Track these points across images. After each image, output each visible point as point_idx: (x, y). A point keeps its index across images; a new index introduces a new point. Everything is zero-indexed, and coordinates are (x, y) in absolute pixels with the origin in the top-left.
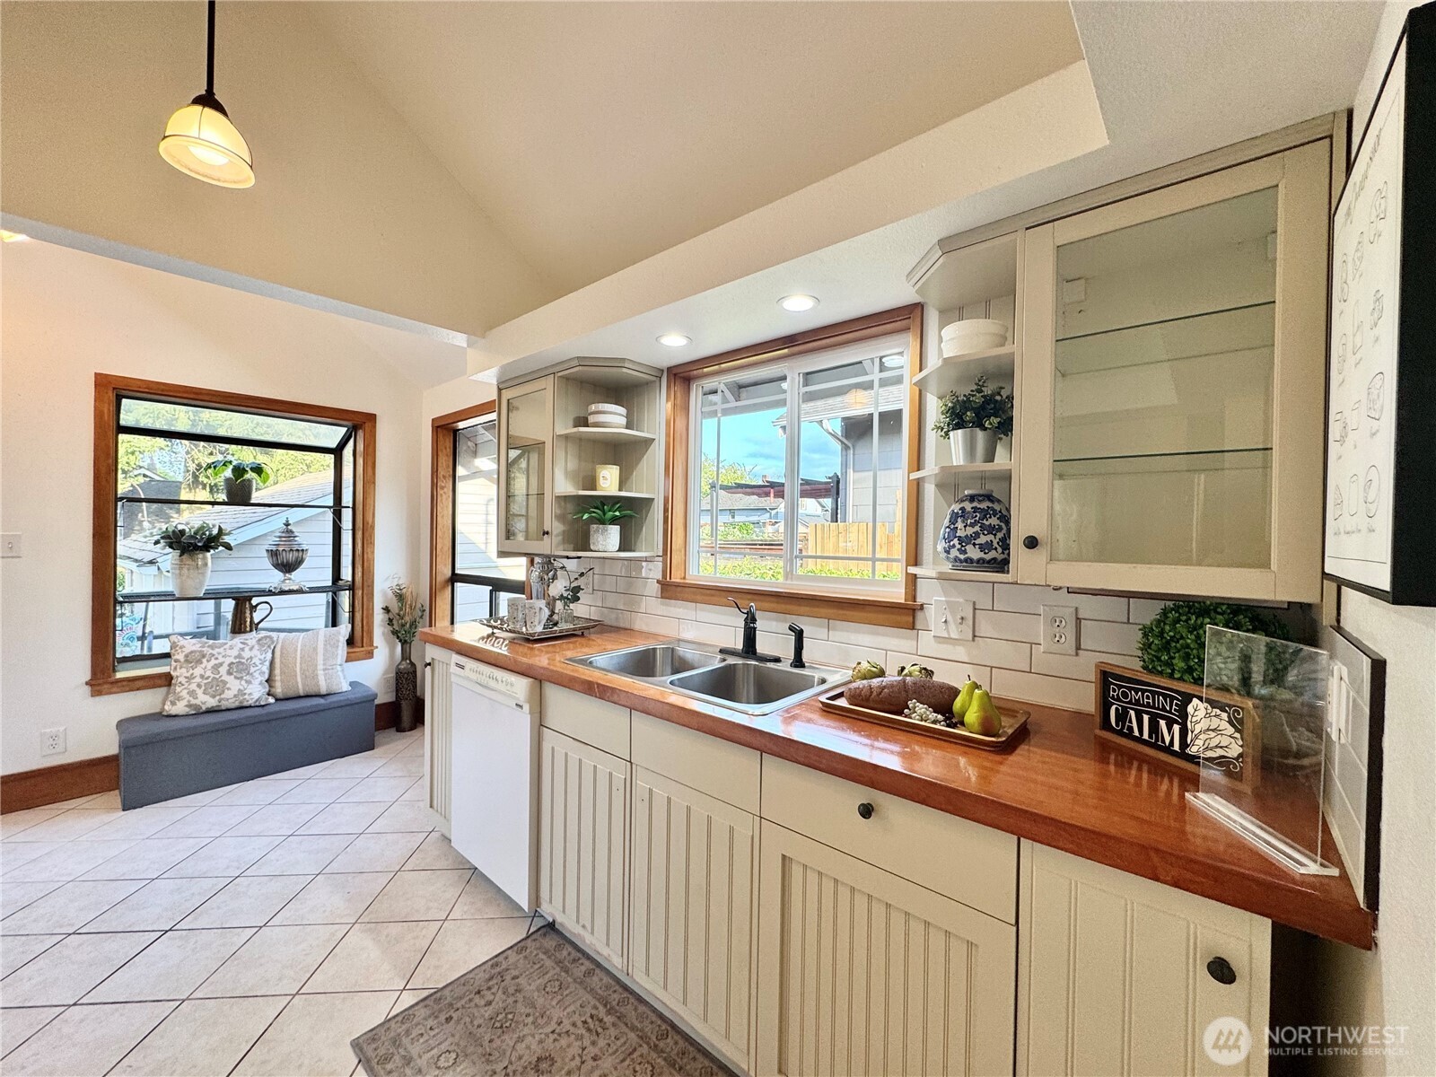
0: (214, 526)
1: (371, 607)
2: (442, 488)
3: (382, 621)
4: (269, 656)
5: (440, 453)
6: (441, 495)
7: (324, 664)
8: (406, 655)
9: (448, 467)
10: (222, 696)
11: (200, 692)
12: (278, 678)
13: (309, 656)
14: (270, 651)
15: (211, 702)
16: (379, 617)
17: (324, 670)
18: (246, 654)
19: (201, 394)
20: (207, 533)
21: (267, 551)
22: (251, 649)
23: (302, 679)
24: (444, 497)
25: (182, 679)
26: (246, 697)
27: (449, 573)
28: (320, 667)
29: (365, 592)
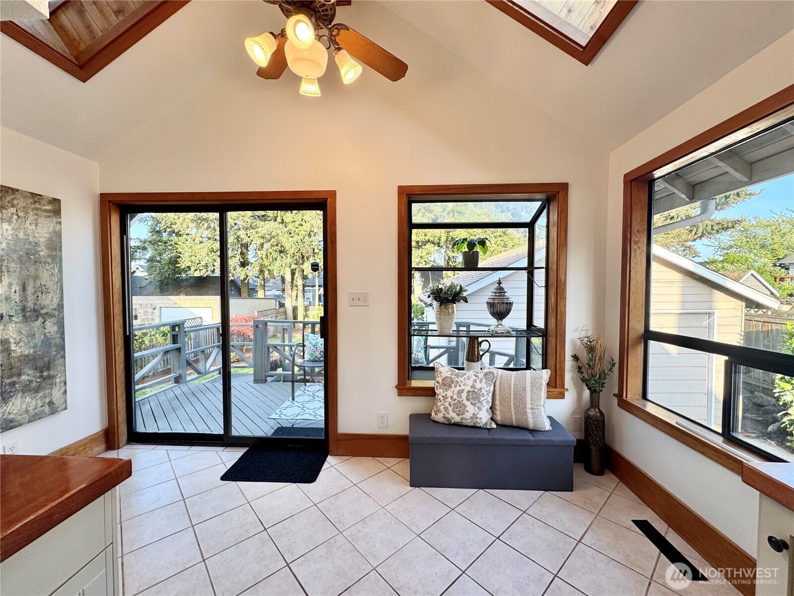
0: (457, 285)
1: (563, 354)
2: (636, 243)
3: (572, 367)
4: (492, 388)
5: (634, 207)
6: (635, 250)
7: (531, 404)
8: (594, 402)
9: (642, 220)
10: (464, 416)
11: (450, 409)
12: (498, 407)
13: (520, 395)
14: (493, 385)
15: (457, 419)
16: (569, 363)
17: (532, 409)
18: (478, 385)
19: (450, 189)
20: (454, 290)
21: (487, 303)
22: (481, 382)
23: (515, 414)
24: (638, 252)
25: (440, 397)
26: (478, 420)
27: (641, 330)
28: (529, 406)
29: (558, 340)
